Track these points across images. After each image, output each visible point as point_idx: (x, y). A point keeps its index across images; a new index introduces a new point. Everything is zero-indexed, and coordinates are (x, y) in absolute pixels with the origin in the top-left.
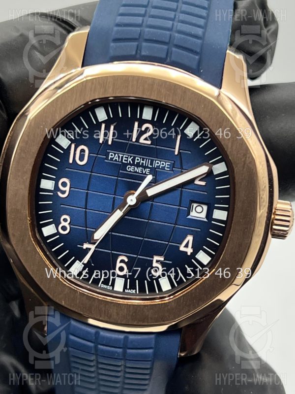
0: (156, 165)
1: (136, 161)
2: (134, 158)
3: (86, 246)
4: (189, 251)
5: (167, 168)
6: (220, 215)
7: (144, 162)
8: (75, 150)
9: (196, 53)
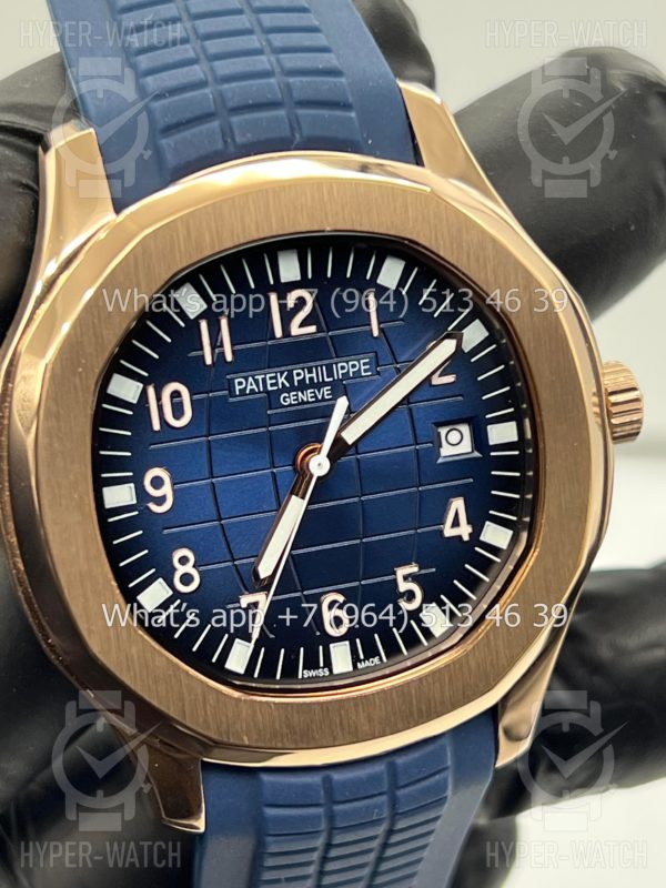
0: (340, 372)
1: (296, 378)
2: (290, 372)
4: (465, 531)
5: (365, 371)
6: (502, 433)
7: (314, 375)
8: (159, 399)
9: (346, 106)
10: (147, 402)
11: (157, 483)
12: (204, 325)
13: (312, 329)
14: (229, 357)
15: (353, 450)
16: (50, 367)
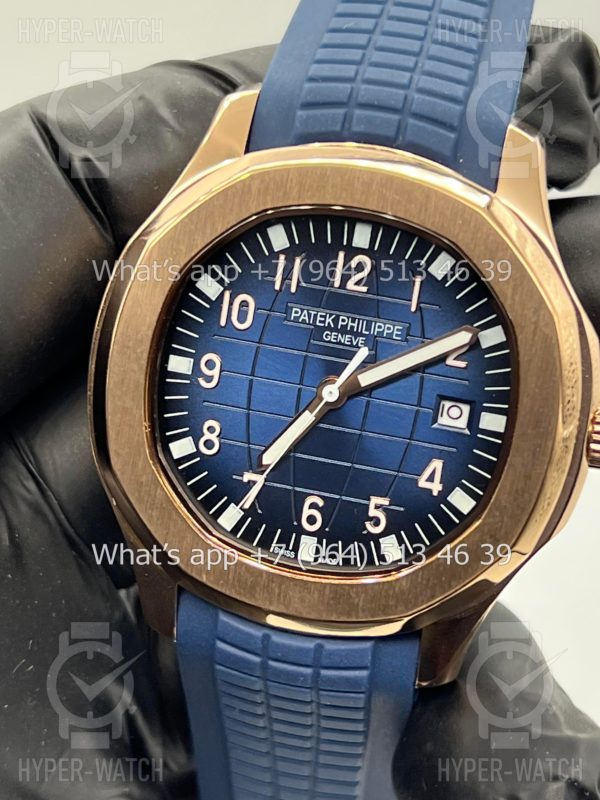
0: (377, 330)
1: (340, 323)
2: (338, 317)
3: (247, 477)
4: (436, 487)
5: (397, 335)
6: (493, 422)
7: (355, 325)
8: (231, 304)
9: (450, 128)
10: (222, 304)
11: (210, 364)
14: (293, 290)
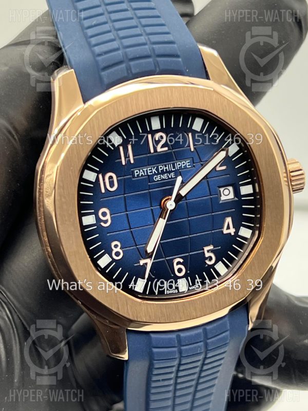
0: (178, 166)
1: (160, 170)
3: (142, 262)
4: (232, 231)
5: (189, 165)
6: (246, 190)
8: (104, 180)
9: (178, 56)
10: (99, 181)
11: (104, 214)
12: (121, 148)
13: (166, 149)
14: (132, 161)
15: (184, 199)
16: (59, 168)
